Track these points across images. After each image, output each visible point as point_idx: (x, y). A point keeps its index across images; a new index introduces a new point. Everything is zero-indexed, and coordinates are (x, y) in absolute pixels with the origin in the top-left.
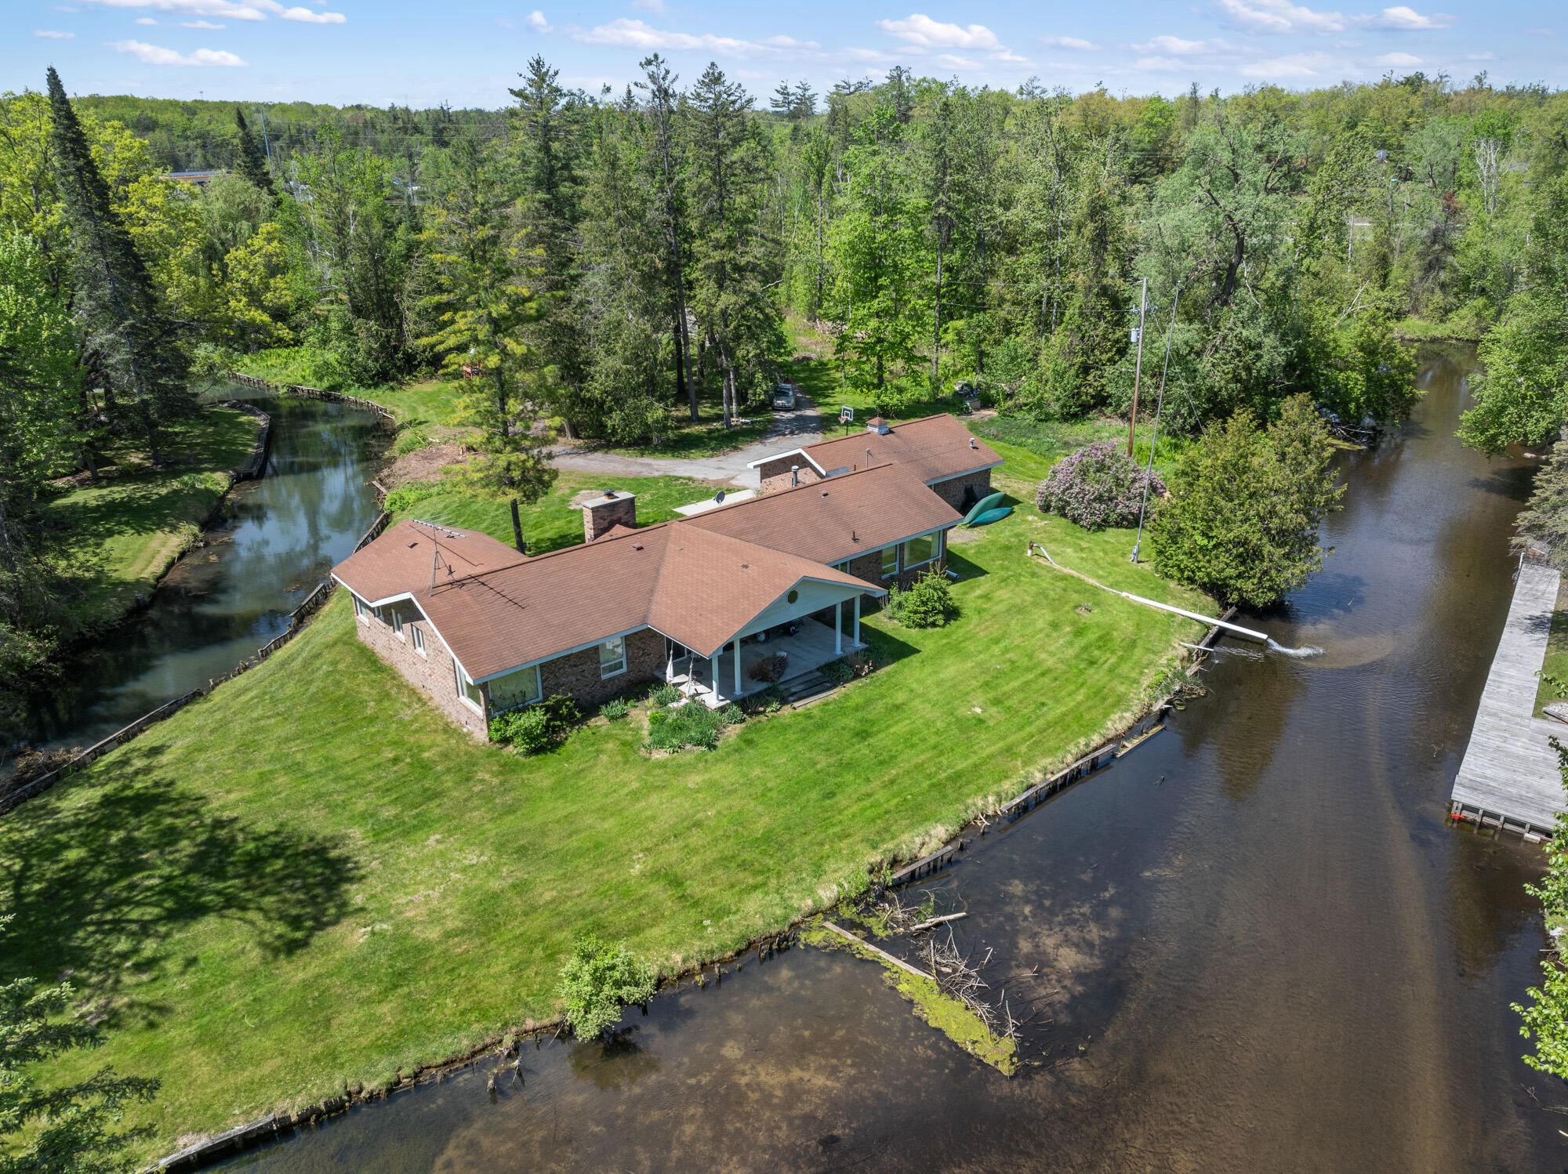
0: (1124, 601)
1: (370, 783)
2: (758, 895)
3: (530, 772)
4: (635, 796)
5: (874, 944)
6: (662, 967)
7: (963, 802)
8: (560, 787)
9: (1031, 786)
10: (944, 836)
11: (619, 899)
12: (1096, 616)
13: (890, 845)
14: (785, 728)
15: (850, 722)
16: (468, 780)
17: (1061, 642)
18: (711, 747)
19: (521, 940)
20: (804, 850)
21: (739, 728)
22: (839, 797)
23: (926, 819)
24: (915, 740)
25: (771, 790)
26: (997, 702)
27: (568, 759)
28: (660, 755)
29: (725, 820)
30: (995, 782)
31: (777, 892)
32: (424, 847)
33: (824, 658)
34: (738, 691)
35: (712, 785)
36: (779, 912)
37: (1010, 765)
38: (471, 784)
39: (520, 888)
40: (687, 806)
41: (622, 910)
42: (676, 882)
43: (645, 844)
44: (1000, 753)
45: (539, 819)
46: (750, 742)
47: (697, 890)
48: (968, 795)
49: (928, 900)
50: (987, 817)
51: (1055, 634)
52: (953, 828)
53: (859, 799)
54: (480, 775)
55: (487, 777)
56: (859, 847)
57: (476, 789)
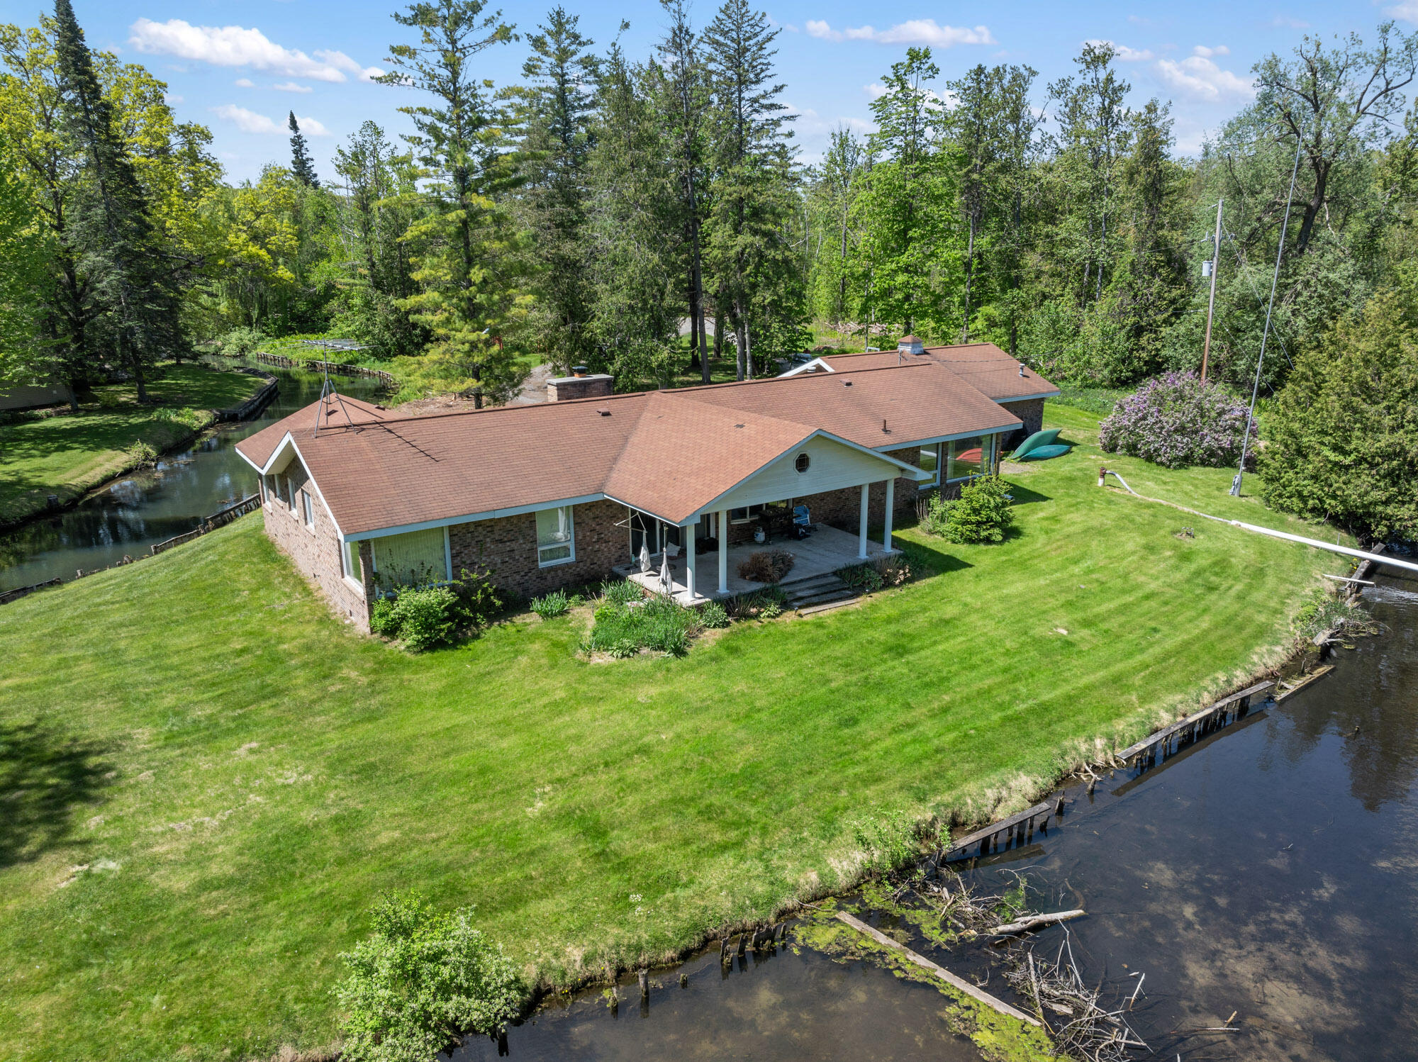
0: (1234, 529)
1: (196, 675)
2: (729, 858)
3: (416, 673)
4: (556, 708)
5: (927, 954)
6: (545, 969)
7: (1057, 744)
8: (452, 693)
9: (1156, 731)
10: (1031, 791)
11: (498, 850)
12: (1201, 542)
13: (947, 797)
14: (787, 637)
15: (880, 635)
16: (325, 677)
17: (1162, 565)
18: (679, 652)
19: (318, 904)
20: (806, 797)
21: (719, 633)
22: (863, 726)
23: (999, 764)
24: (976, 660)
25: (759, 711)
26: (1087, 623)
27: (473, 660)
28: (602, 659)
29: (687, 747)
30: (1102, 720)
31: (760, 857)
32: (228, 757)
33: (841, 562)
34: (723, 589)
35: (672, 699)
36: (760, 888)
37: (1122, 699)
38: (327, 682)
39: (346, 823)
40: (631, 725)
41: (500, 867)
42: (596, 831)
43: (558, 773)
44: (1104, 683)
45: (409, 731)
46: (734, 651)
47: (628, 845)
48: (1064, 736)
49: (1015, 887)
50: (1095, 769)
51: (1152, 558)
52: (1046, 781)
53: (895, 731)
54: (345, 672)
55: (354, 674)
56: (898, 797)
57: (332, 689)
